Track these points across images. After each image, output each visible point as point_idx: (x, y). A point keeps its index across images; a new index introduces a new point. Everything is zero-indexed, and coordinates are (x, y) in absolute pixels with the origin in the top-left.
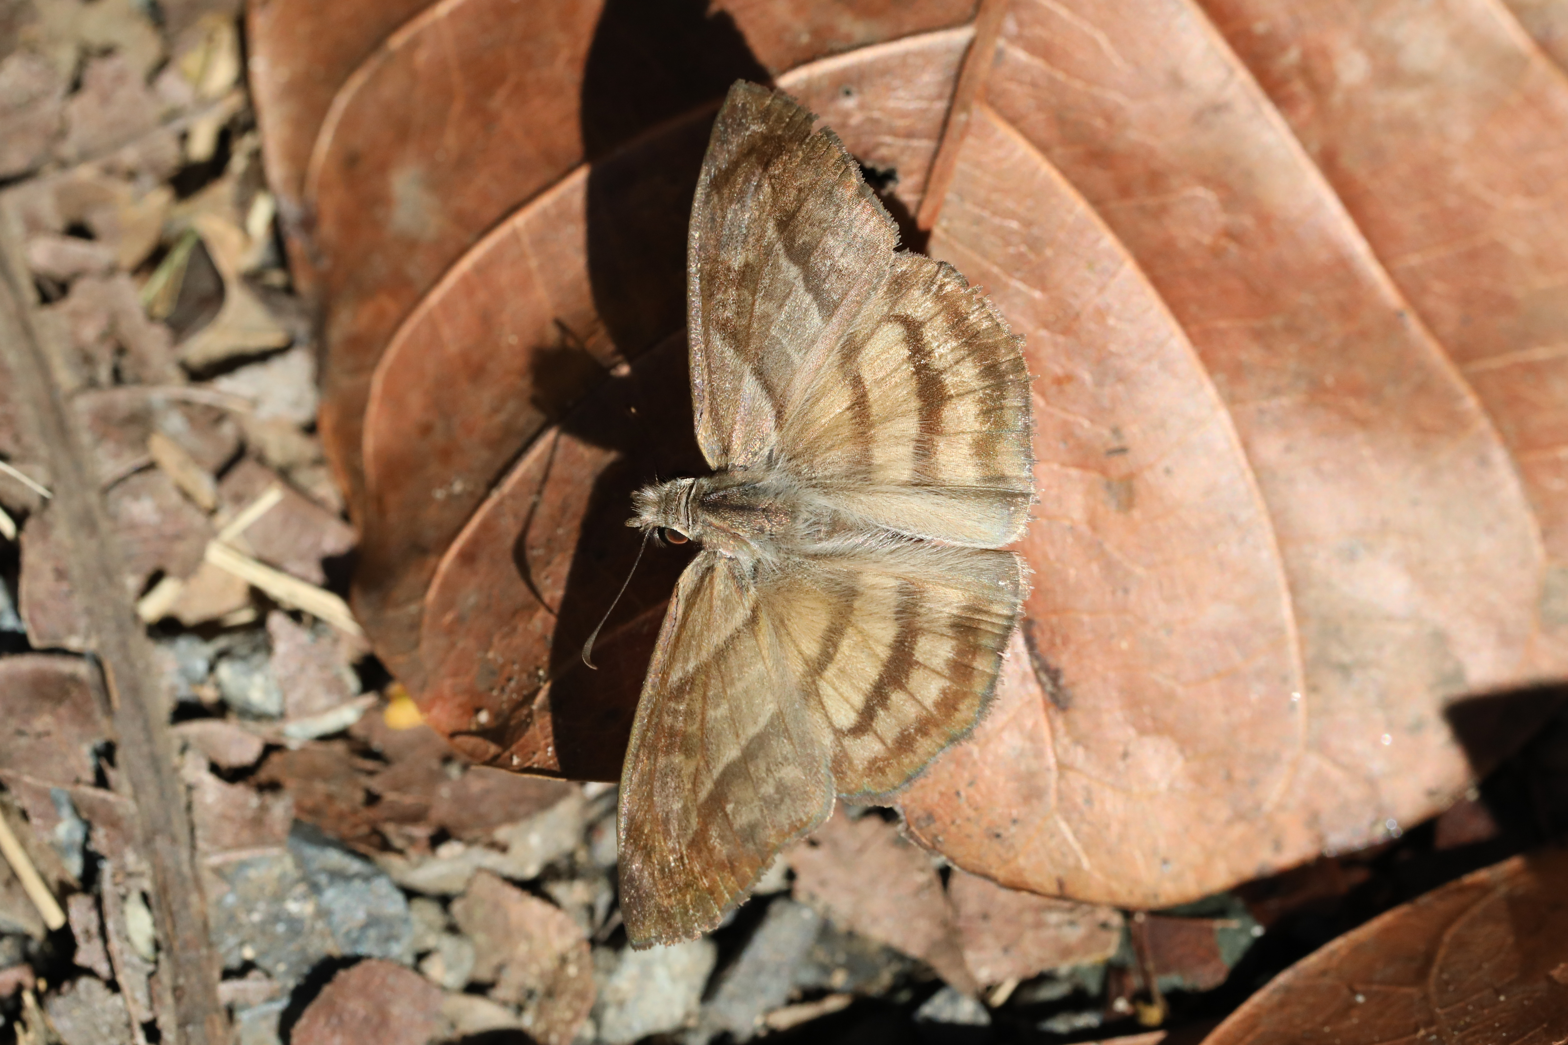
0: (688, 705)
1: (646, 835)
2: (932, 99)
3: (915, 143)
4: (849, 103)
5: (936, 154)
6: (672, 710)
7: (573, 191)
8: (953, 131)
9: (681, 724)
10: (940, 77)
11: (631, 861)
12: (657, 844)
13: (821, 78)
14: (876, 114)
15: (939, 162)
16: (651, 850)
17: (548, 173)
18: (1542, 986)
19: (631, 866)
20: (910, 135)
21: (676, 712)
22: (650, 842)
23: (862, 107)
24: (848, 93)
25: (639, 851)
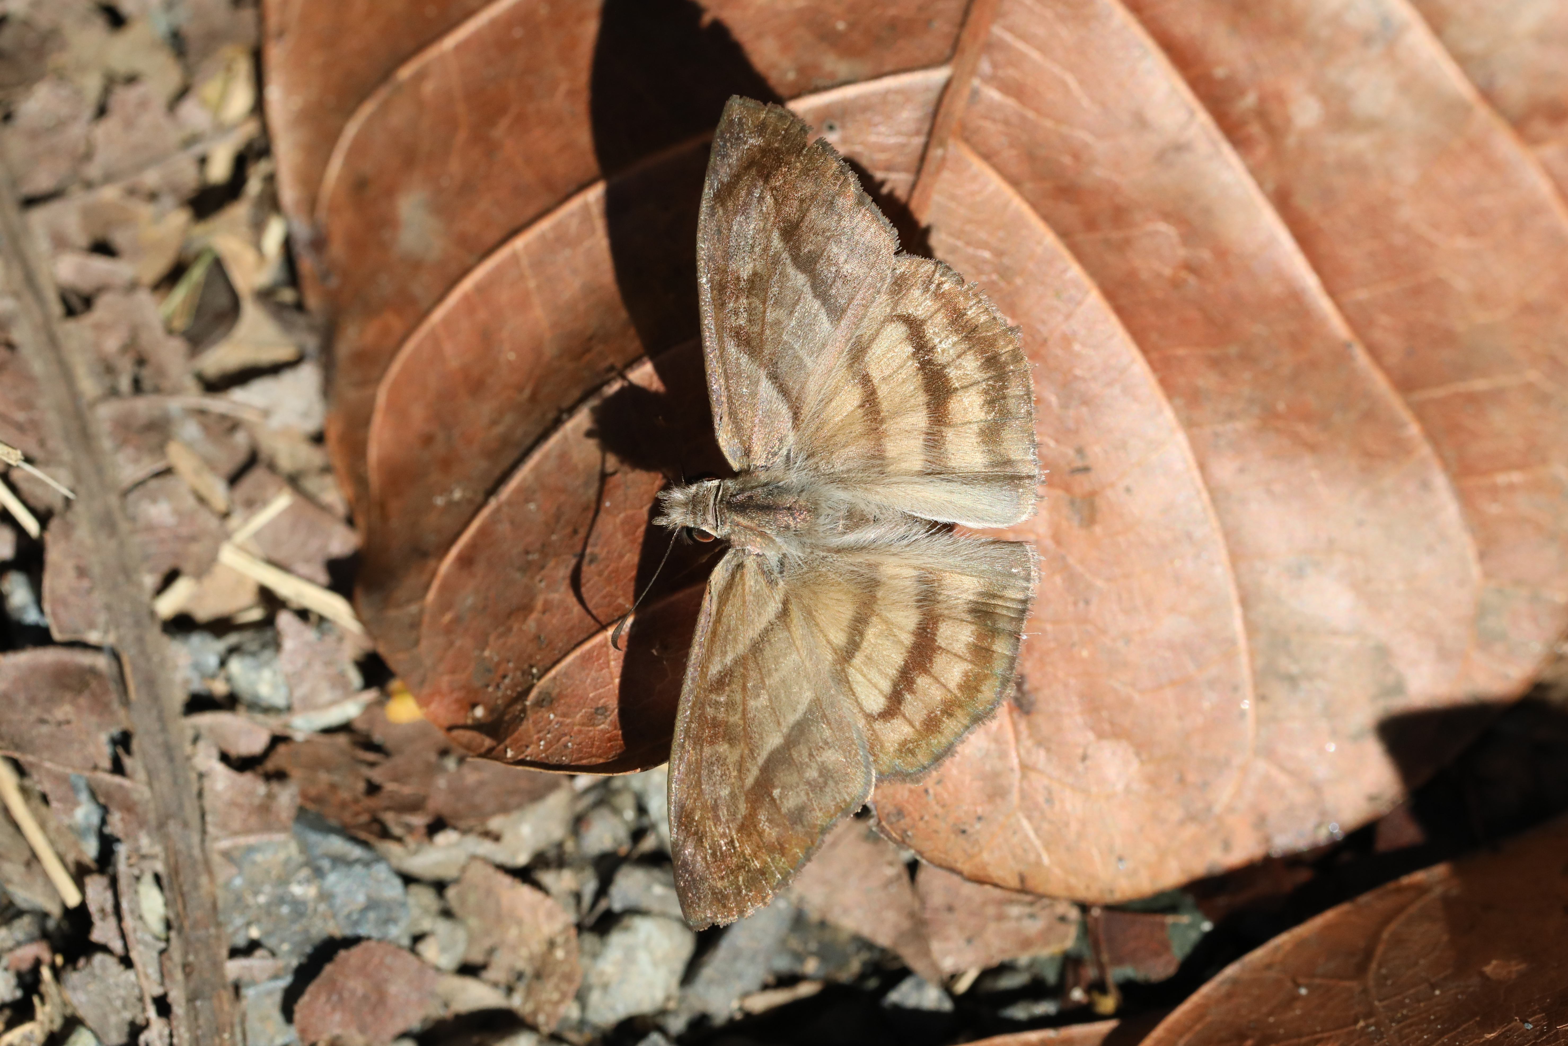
0: (728, 696)
1: (696, 821)
2: (910, 135)
3: (897, 175)
4: (833, 137)
6: (713, 701)
7: (572, 215)
8: (930, 165)
9: (723, 715)
10: (918, 114)
11: (684, 846)
12: (708, 829)
14: (858, 149)
16: (702, 835)
17: (547, 199)
18: (1475, 981)
19: (684, 851)
20: (892, 168)
21: (717, 703)
22: (701, 828)
23: (845, 141)
24: (831, 128)
25: (691, 837)
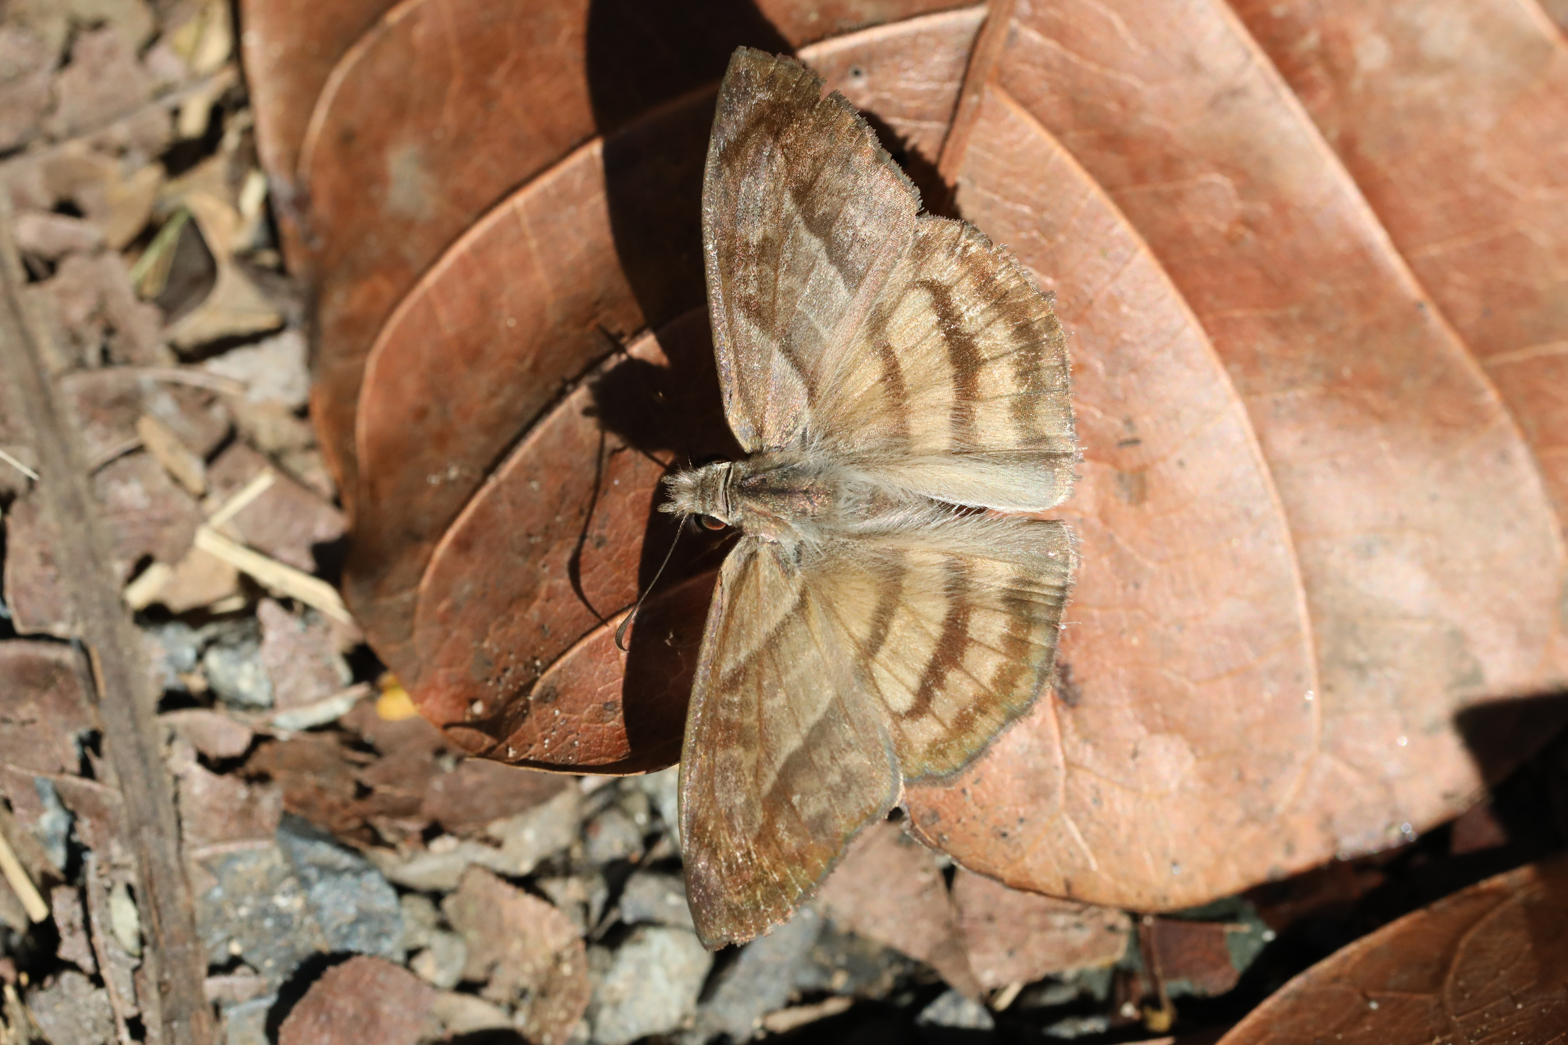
0: (742, 696)
1: (709, 832)
2: (943, 81)
3: (925, 125)
4: (859, 83)
5: (946, 137)
6: (726, 702)
7: (576, 169)
8: (964, 114)
9: (737, 716)
10: (951, 58)
11: (697, 858)
13: (830, 57)
14: (886, 95)
15: (950, 145)
16: (717, 847)
17: (549, 153)
19: (698, 863)
20: (920, 116)
21: (730, 704)
22: (715, 839)
23: (871, 88)
24: (857, 73)
25: (704, 849)
